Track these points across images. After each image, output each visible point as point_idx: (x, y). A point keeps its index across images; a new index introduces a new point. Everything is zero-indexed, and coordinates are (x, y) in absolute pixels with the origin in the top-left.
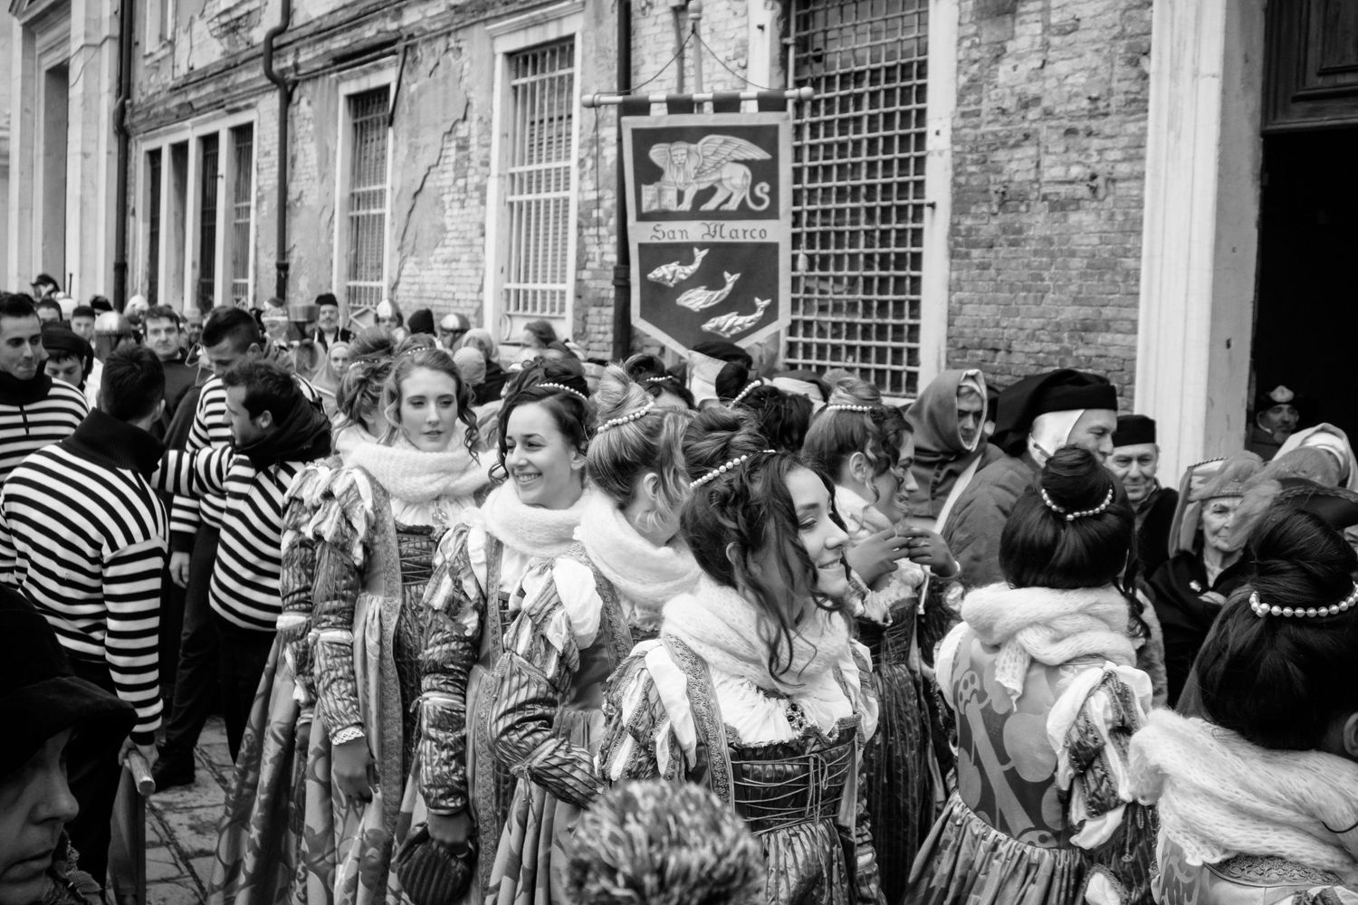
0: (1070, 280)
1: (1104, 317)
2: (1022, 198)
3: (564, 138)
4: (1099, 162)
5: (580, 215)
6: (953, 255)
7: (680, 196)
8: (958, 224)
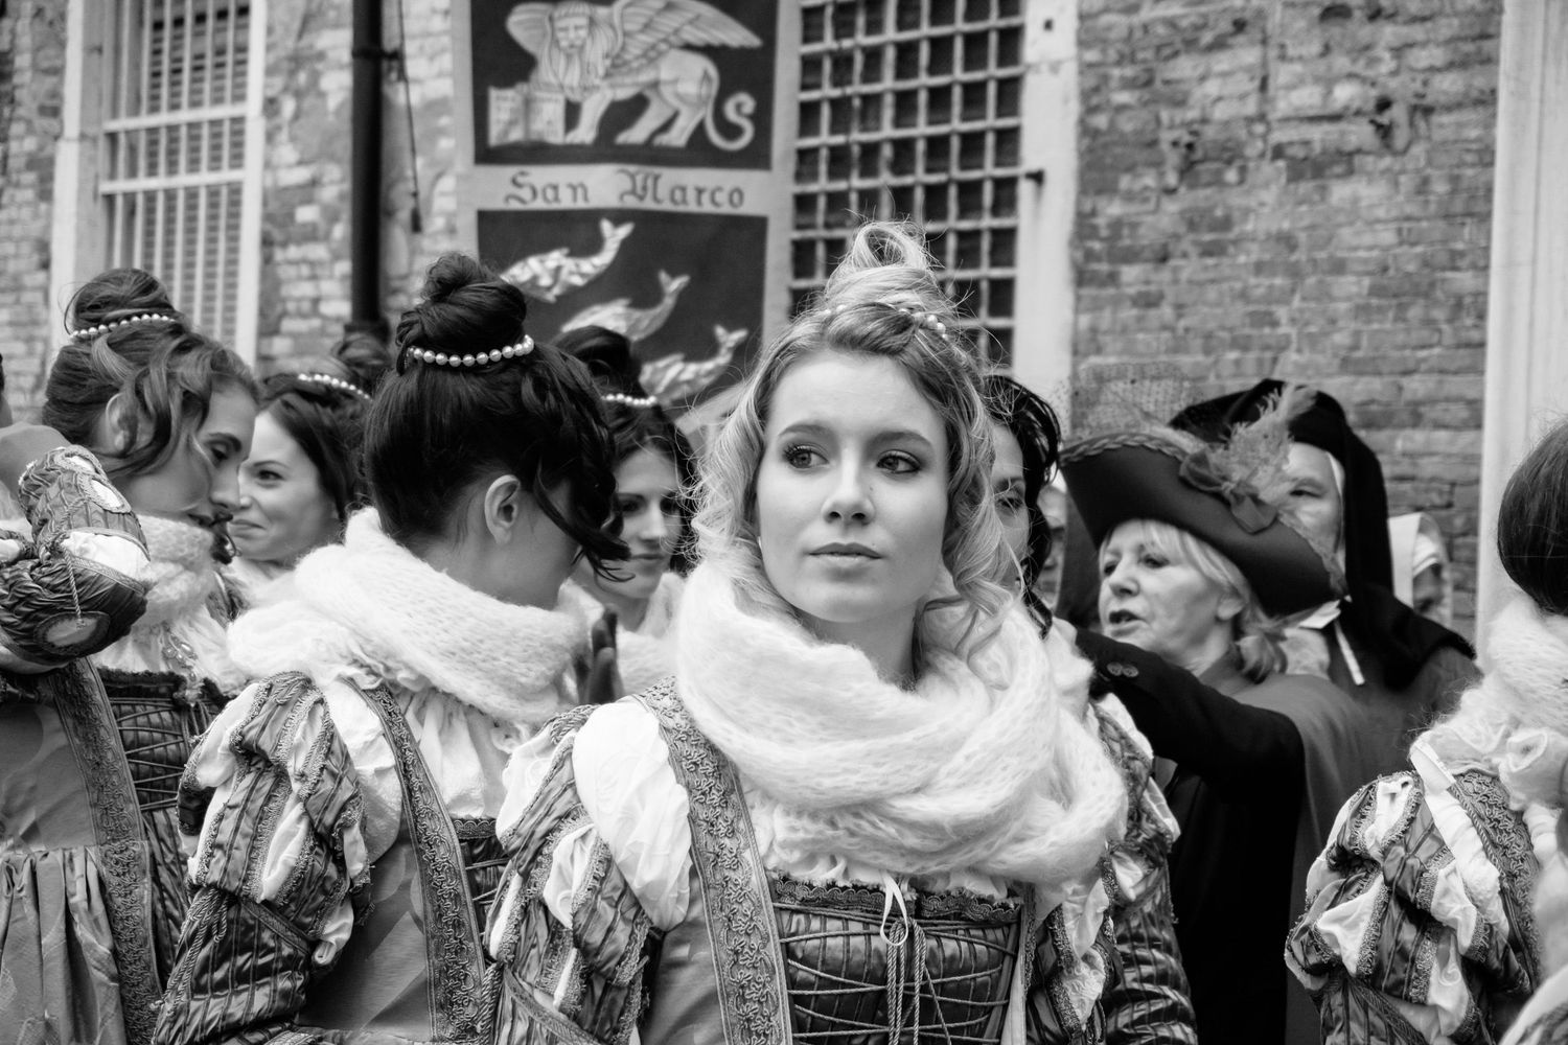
0: (1333, 321)
1: (1407, 396)
2: (1230, 153)
3: (229, 58)
4: (1394, 73)
5: (268, 217)
6: (1082, 277)
7: (572, 113)
8: (1094, 213)
